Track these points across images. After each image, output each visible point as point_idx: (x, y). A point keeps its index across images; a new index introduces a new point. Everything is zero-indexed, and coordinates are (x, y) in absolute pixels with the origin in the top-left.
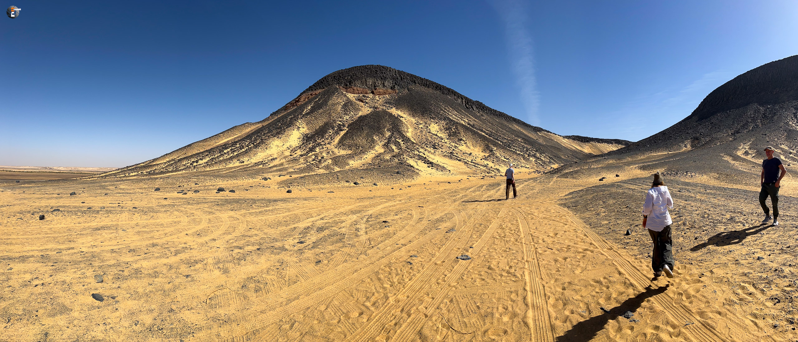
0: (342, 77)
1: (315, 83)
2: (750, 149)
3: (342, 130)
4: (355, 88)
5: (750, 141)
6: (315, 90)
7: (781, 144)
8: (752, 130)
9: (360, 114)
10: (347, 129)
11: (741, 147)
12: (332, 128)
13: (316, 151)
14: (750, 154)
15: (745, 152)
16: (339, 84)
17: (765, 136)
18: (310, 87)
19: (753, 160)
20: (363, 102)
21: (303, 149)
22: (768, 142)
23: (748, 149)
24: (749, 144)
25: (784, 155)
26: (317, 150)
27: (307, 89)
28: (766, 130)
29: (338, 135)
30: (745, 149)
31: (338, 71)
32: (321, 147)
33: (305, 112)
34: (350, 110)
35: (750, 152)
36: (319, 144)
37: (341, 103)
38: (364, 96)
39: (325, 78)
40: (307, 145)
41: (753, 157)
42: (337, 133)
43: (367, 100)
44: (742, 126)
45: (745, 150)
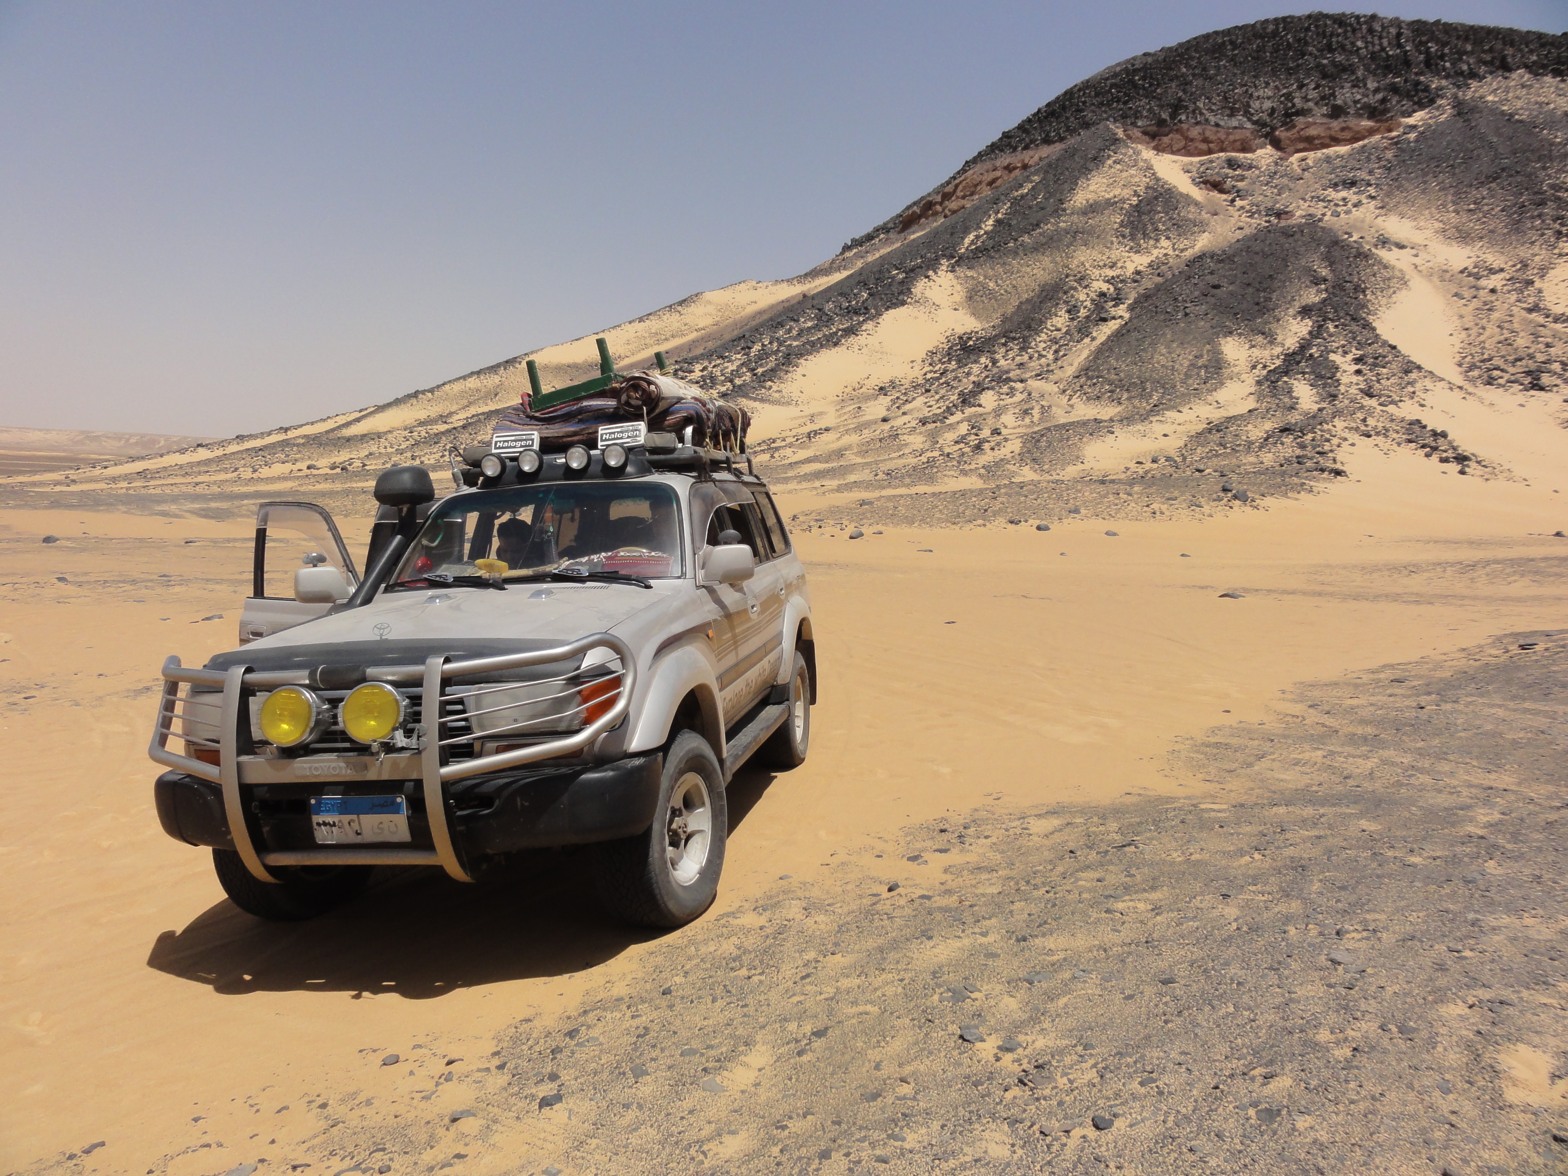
0: (1144, 88)
1: (1029, 121)
3: (1104, 320)
4: (1195, 132)
6: (1026, 148)
9: (1203, 242)
10: (1127, 316)
12: (1069, 311)
13: (980, 406)
16: (1127, 118)
18: (1006, 135)
20: (1222, 191)
21: (937, 397)
26: (988, 399)
27: (993, 144)
29: (1087, 340)
31: (1127, 61)
32: (1005, 389)
33: (967, 241)
34: (1156, 230)
36: (1002, 379)
37: (1123, 201)
38: (1231, 164)
39: (1069, 94)
40: (955, 378)
42: (1084, 331)
43: (1242, 178)
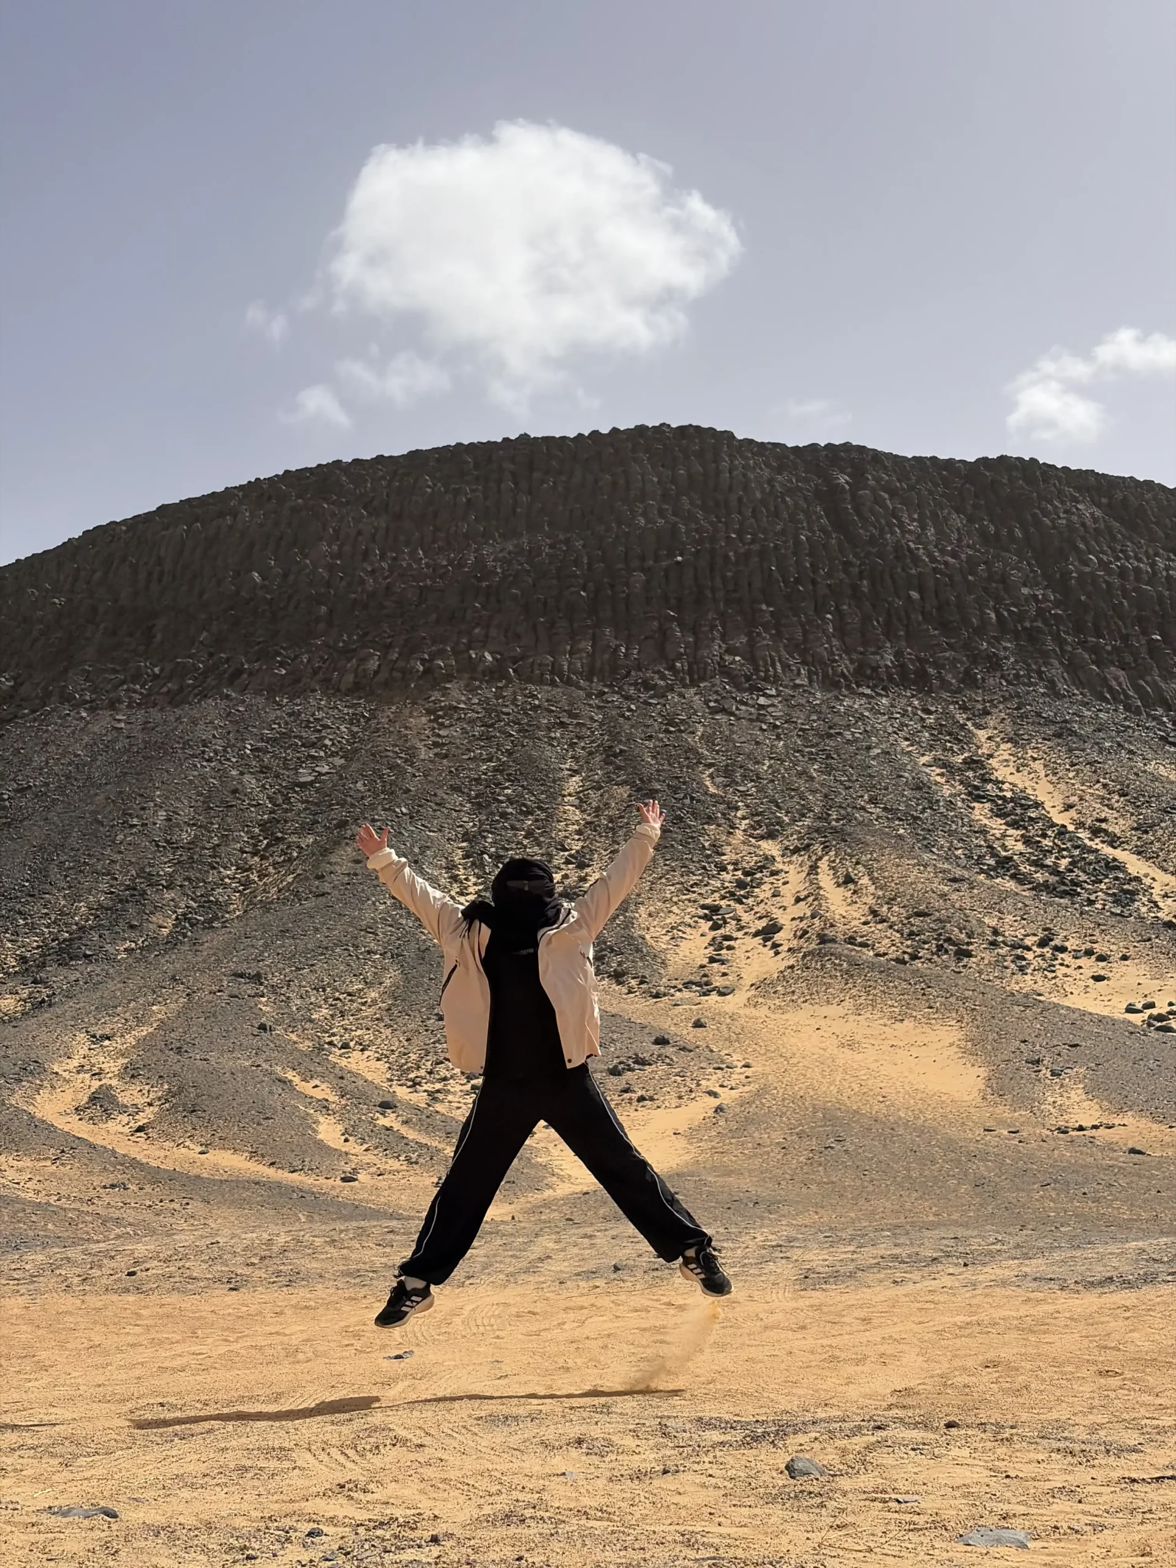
2: (131, 1073)
5: (140, 1021)
7: (345, 1046)
8: (172, 943)
11: (75, 1063)
14: (123, 1109)
15: (93, 1099)
17: (249, 988)
19: (141, 1150)
22: (263, 1027)
23: (120, 1077)
24: (130, 1039)
25: (342, 1115)
28: (266, 946)
30: (98, 1074)
35: (124, 1099)
41: (140, 1129)
44: (101, 907)
45: (96, 1084)
